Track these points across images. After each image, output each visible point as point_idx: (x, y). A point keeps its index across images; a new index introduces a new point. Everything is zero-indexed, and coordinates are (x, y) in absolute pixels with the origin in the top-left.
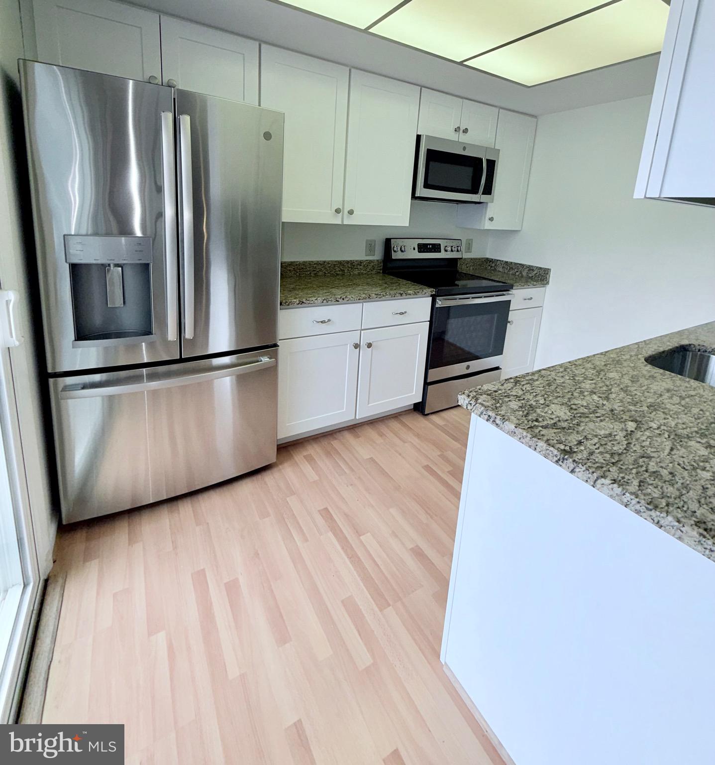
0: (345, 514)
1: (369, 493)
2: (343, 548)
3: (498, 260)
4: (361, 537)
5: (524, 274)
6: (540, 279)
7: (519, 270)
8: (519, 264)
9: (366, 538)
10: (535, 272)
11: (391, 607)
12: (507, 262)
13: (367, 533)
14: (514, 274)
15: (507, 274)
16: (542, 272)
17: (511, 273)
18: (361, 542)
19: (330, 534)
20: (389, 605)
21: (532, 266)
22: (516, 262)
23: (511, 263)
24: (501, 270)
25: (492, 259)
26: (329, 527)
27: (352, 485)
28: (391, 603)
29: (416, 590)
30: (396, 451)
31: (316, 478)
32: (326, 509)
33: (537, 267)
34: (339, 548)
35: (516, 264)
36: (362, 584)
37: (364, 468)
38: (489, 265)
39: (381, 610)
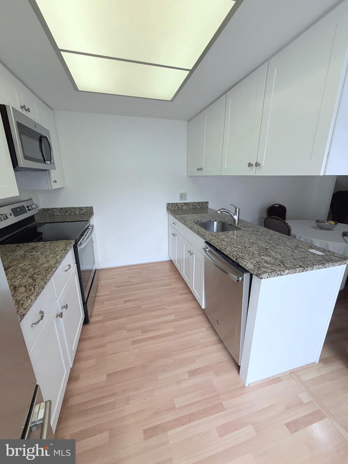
0: (155, 414)
1: (141, 388)
2: (183, 425)
3: (53, 209)
4: (176, 407)
5: (77, 213)
6: (89, 213)
7: (73, 211)
8: (71, 208)
9: (178, 402)
10: (85, 210)
11: (223, 403)
12: (61, 208)
13: (174, 400)
14: (70, 214)
15: (65, 215)
16: (89, 210)
17: (67, 214)
18: (180, 408)
19: (170, 433)
20: (221, 403)
21: (81, 207)
22: (68, 207)
23: (65, 208)
24: (58, 214)
25: (48, 209)
26: (162, 432)
27: (128, 400)
28: (220, 402)
29: (213, 384)
30: (111, 354)
31: (106, 434)
32: (145, 431)
33: (85, 207)
34: (181, 428)
35: (68, 208)
36: (209, 418)
37: (115, 384)
38: (47, 213)
39: (224, 410)
